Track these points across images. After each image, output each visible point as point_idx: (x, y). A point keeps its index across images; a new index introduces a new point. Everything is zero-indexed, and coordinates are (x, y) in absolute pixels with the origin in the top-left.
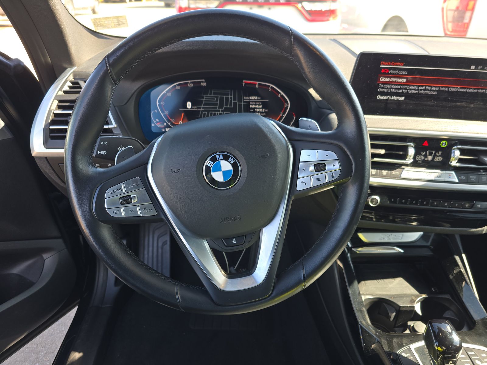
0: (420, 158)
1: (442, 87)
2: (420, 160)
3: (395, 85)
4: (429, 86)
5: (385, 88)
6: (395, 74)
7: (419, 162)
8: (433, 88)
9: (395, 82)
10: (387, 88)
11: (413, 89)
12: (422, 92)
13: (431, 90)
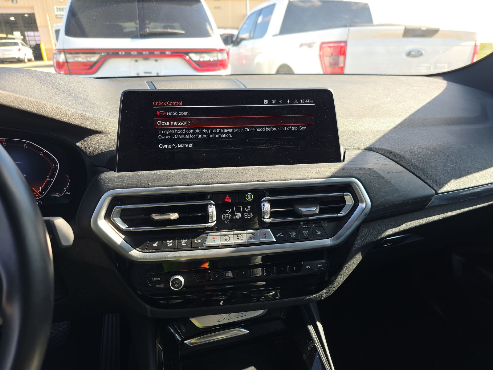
0: (226, 217)
1: (236, 128)
2: (227, 220)
3: (177, 129)
4: (220, 128)
5: (166, 135)
6: (175, 116)
7: (226, 222)
8: (225, 130)
9: (178, 126)
10: (169, 134)
11: (201, 133)
12: (214, 135)
13: (223, 133)
